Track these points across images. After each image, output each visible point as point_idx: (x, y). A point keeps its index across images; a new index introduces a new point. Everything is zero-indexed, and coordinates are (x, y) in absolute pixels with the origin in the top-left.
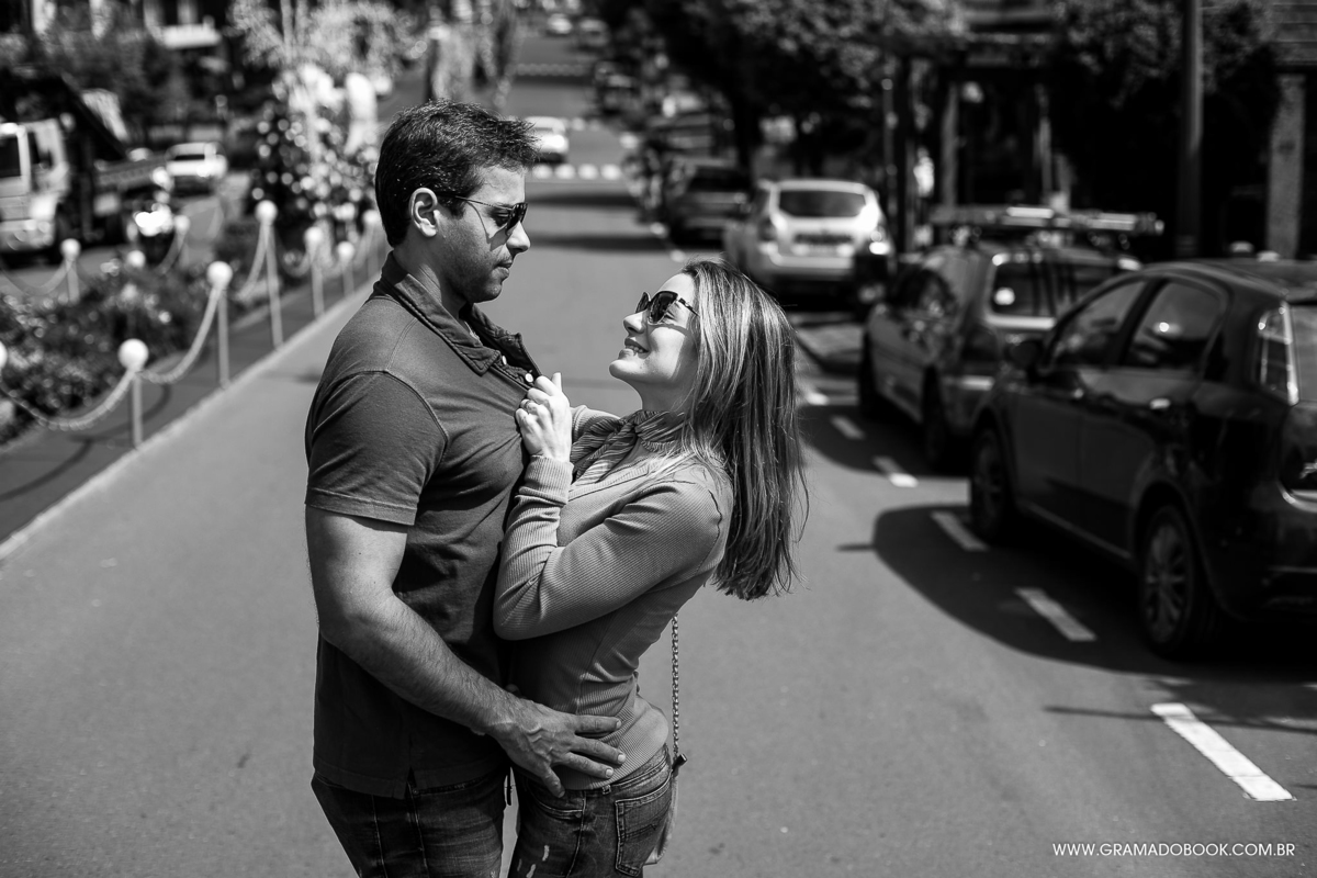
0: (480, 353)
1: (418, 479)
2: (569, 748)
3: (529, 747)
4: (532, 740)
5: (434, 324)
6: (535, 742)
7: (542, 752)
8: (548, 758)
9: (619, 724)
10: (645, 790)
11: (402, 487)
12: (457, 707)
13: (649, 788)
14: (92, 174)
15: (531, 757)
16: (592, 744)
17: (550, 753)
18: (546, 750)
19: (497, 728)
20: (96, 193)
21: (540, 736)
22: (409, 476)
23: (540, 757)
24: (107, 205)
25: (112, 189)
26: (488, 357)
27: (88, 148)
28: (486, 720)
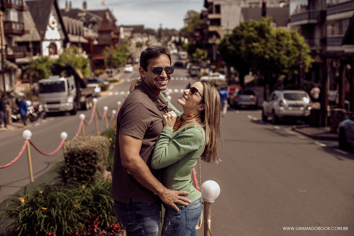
0: (160, 105)
1: (145, 129)
2: (177, 198)
3: (167, 197)
4: (167, 195)
5: (151, 97)
6: (168, 196)
7: (170, 199)
8: (172, 200)
9: (189, 193)
10: (194, 208)
11: (142, 131)
12: (151, 185)
13: (195, 208)
14: (80, 92)
15: (168, 200)
16: (182, 198)
17: (172, 199)
18: (172, 198)
19: (160, 192)
20: (81, 96)
21: (169, 195)
22: (144, 128)
23: (170, 200)
24: (83, 99)
25: (84, 95)
26: (163, 107)
27: (79, 84)
28: (158, 189)
